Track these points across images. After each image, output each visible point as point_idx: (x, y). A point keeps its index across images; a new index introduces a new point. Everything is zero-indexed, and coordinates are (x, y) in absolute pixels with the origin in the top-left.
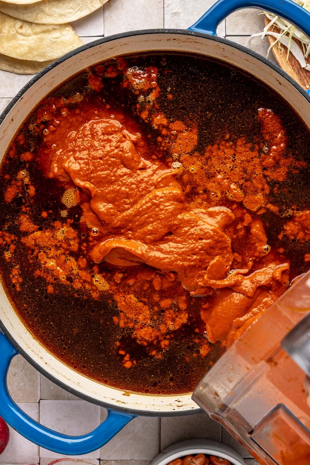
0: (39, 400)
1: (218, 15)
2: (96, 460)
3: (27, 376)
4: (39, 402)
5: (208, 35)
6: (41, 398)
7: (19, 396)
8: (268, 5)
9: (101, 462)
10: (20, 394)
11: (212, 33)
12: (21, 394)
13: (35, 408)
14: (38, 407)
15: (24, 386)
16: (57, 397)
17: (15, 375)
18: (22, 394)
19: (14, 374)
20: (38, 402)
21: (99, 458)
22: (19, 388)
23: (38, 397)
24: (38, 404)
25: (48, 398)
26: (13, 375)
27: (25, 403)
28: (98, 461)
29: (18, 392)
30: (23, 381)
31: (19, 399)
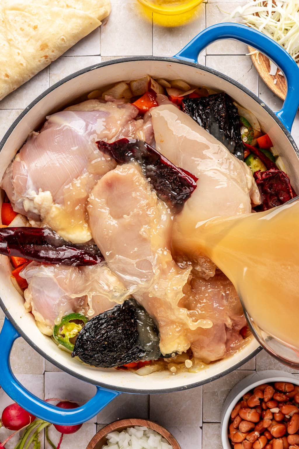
0: (44, 372)
1: (199, 45)
4: (44, 374)
6: (46, 370)
7: (27, 369)
11: (194, 61)
13: (41, 379)
14: (43, 378)
15: (31, 359)
18: (29, 367)
21: (96, 422)
22: (27, 361)
23: (43, 369)
24: (43, 375)
25: (52, 371)
27: (32, 375)
28: (95, 425)
29: (26, 365)
30: (30, 355)
31: (26, 371)
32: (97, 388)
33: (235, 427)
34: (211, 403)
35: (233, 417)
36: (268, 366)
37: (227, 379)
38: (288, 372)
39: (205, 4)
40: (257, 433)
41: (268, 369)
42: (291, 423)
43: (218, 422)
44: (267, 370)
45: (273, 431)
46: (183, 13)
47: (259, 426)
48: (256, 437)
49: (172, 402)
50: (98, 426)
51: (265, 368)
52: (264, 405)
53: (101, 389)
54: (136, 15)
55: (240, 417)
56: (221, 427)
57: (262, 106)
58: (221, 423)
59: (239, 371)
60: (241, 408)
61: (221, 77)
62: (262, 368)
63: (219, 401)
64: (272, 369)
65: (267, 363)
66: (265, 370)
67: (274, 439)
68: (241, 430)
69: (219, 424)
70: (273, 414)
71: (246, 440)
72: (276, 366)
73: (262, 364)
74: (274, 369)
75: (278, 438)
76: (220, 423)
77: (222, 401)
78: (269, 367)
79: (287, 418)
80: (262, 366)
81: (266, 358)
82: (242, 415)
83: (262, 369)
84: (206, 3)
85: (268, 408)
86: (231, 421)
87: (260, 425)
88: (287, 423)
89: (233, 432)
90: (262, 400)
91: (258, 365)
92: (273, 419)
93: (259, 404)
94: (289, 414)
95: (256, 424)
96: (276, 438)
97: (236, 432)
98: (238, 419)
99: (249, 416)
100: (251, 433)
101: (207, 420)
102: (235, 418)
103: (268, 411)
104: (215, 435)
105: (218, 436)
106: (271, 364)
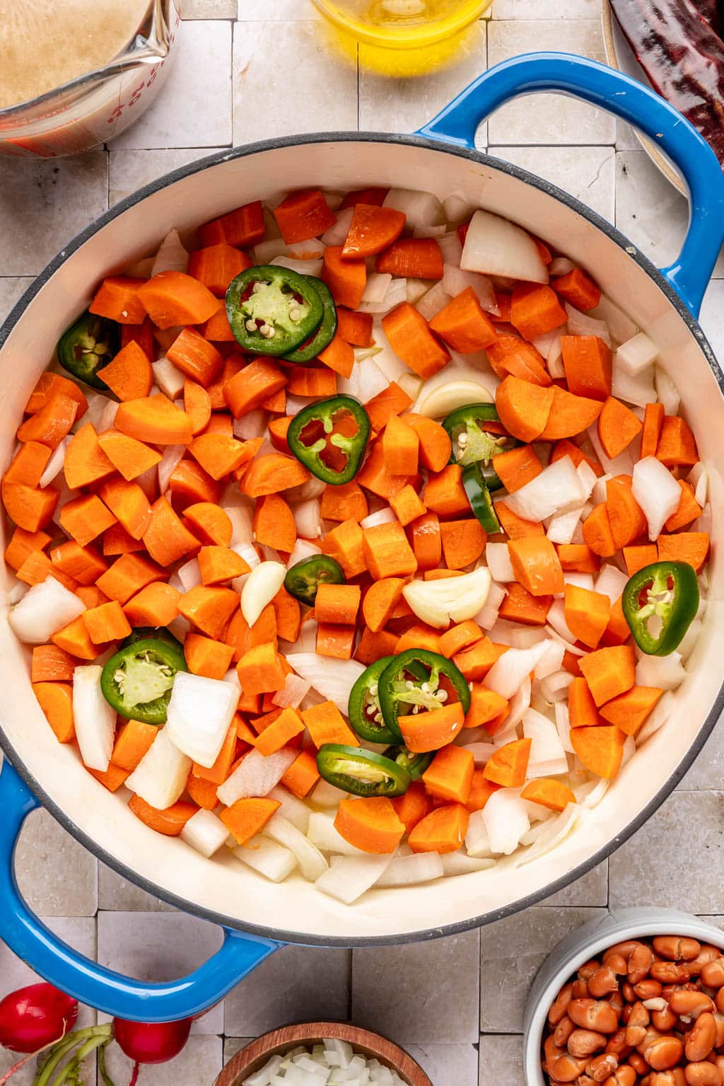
0: (95, 912)
1: (479, 105)
2: (217, 1037)
3: (70, 862)
4: (96, 916)
5: (457, 148)
6: (100, 908)
7: (54, 903)
8: (584, 87)
9: (226, 1041)
10: (56, 900)
11: (466, 143)
12: (58, 898)
13: (88, 929)
14: (94, 927)
15: (65, 881)
16: (134, 906)
17: (45, 859)
18: (60, 899)
19: (44, 856)
20: (93, 915)
21: (221, 1032)
22: (55, 886)
23: (94, 906)
24: (93, 920)
25: (116, 908)
26: (42, 858)
27: (67, 918)
28: (221, 1040)
29: (52, 895)
30: (62, 872)
31: (53, 908)
32: (227, 931)
33: (558, 1043)
34: (500, 988)
35: (552, 1020)
36: (638, 897)
37: (539, 929)
38: (687, 912)
39: (484, 22)
40: (611, 1060)
41: (637, 904)
42: (693, 1034)
43: (517, 1031)
44: (635, 905)
45: (650, 1054)
46: (431, 45)
47: (615, 1043)
48: (609, 1069)
49: (405, 985)
50: (227, 1041)
51: (632, 902)
52: (628, 991)
53: (237, 934)
54: (319, 50)
55: (570, 1020)
56: (525, 1043)
57: (630, 254)
58: (525, 1035)
59: (568, 909)
60: (573, 998)
61: (530, 184)
62: (624, 901)
63: (521, 982)
64: (649, 905)
65: (636, 891)
66: (630, 906)
67: (654, 1075)
68: (573, 1051)
69: (519, 1037)
70: (651, 1012)
71: (584, 1077)
72: (658, 897)
73: (623, 891)
74: (653, 903)
75: (663, 1071)
76: (522, 1034)
77: (528, 982)
78: (639, 900)
79: (684, 1023)
80: (624, 898)
81: (633, 877)
82: (575, 1016)
83: (623, 903)
84: (488, 20)
85: (639, 999)
86: (548, 1030)
87: (619, 1039)
88: (683, 1034)
89: (554, 1057)
90: (623, 980)
91: (613, 894)
92: (651, 1025)
93: (617, 990)
94: (690, 1014)
95: (609, 1036)
96: (657, 1072)
97: (561, 1058)
98: (565, 1025)
99: (591, 1017)
100: (597, 1060)
101: (490, 1027)
102: (557, 1023)
103: (637, 1005)
104: (509, 1063)
105: (518, 1065)
106: (644, 893)
